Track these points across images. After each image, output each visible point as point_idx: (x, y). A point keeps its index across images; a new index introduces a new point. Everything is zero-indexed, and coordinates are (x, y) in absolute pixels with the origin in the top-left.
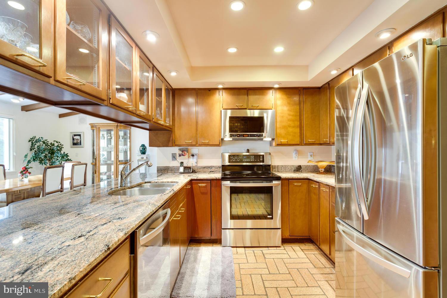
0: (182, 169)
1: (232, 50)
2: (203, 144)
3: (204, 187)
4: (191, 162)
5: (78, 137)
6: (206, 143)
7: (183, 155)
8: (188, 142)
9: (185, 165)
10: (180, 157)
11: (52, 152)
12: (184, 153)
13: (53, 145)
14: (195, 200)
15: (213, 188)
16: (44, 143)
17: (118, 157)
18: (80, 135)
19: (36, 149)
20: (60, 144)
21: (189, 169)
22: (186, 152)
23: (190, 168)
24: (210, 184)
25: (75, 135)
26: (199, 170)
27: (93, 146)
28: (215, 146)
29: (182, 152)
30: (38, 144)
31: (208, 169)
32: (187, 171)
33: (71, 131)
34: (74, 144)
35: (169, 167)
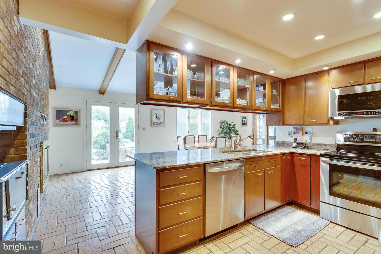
0: (294, 145)
1: (320, 37)
2: (310, 123)
3: (303, 160)
4: (304, 139)
5: (244, 119)
6: (313, 122)
7: (297, 133)
8: (296, 122)
9: (299, 141)
10: (294, 134)
11: (230, 129)
12: (298, 131)
13: (231, 125)
14: (296, 170)
15: (312, 163)
16: (226, 123)
17: (268, 133)
18: (246, 118)
19: (223, 127)
20: (234, 124)
21: (301, 145)
22: (299, 130)
23: (303, 144)
24: (310, 158)
25: (243, 118)
26: (313, 147)
27: (253, 125)
28: (323, 125)
29: (297, 130)
30: (223, 124)
31: (322, 146)
32: (299, 146)
33: (241, 116)
34: (243, 124)
35: (285, 142)
